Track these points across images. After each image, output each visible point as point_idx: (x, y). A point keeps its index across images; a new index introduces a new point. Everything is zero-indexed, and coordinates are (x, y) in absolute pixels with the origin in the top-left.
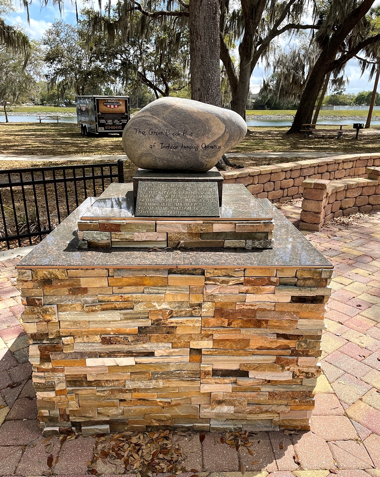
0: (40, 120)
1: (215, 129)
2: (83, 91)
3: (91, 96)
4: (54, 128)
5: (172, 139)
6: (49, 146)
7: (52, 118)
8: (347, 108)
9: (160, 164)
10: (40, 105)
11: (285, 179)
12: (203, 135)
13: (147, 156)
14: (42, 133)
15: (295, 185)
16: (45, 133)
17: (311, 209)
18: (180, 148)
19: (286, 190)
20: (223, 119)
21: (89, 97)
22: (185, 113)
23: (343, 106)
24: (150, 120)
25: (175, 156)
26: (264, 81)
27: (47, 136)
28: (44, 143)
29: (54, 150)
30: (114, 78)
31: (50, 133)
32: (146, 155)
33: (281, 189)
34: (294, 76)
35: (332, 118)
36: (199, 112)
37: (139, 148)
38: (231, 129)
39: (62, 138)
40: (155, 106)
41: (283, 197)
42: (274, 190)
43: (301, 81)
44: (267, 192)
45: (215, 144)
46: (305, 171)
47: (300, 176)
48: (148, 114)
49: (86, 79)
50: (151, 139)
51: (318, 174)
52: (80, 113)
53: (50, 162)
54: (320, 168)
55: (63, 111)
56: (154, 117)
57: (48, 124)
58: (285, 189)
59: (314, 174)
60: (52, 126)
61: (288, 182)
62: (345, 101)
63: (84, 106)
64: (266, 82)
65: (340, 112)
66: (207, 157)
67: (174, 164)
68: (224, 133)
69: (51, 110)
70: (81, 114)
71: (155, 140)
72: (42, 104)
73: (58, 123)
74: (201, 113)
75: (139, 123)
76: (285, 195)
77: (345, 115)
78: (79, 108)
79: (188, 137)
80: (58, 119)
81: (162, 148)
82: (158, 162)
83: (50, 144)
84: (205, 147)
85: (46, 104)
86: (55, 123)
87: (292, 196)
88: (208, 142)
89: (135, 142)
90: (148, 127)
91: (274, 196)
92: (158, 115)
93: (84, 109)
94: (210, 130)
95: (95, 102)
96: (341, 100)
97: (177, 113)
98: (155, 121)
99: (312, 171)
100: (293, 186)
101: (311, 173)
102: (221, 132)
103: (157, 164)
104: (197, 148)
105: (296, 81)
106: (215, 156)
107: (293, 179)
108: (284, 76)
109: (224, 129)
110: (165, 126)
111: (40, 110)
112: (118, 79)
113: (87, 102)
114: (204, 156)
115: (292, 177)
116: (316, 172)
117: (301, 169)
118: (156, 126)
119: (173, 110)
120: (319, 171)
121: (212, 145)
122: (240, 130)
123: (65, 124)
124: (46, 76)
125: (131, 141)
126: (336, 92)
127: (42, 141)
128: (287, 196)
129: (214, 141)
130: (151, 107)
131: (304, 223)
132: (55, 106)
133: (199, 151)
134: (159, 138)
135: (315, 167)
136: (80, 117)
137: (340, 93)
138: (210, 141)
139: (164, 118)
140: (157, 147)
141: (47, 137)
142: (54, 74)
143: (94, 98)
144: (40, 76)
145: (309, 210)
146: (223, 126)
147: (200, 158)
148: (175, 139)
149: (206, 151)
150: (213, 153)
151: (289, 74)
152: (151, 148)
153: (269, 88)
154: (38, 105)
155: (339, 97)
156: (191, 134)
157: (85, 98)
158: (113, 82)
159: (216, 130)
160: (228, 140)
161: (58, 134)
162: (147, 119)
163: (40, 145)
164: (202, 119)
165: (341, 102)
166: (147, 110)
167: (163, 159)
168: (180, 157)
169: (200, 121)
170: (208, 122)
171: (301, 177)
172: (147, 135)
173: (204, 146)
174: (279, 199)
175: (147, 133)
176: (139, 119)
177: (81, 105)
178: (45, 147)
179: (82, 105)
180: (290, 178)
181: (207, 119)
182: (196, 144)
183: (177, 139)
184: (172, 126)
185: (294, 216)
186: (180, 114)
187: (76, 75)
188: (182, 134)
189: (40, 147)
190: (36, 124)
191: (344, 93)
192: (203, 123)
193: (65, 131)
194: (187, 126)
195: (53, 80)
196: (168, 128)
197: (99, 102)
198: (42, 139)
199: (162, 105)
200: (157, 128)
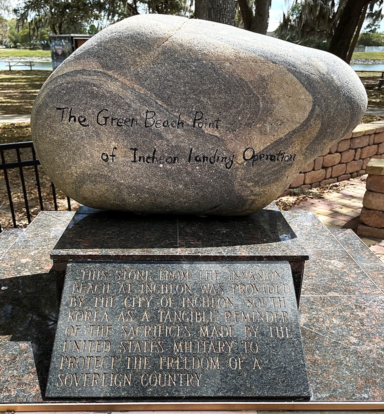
0: (10, 67)
1: (282, 108)
2: (60, 30)
3: (68, 35)
4: (25, 77)
5: (162, 138)
6: (16, 101)
7: (25, 64)
8: (381, 49)
9: (131, 200)
10: (13, 47)
11: (329, 153)
12: (249, 125)
13: (95, 182)
14: (9, 84)
15: (343, 161)
16: (14, 84)
17: (378, 207)
18: (184, 161)
19: (330, 169)
20: (308, 78)
21: (65, 37)
22: (198, 60)
23: (377, 47)
24: (97, 83)
25: (170, 182)
26: (284, 15)
27: (16, 87)
28: (10, 97)
29: (21, 106)
30: (98, 12)
31: (20, 83)
32: (95, 178)
33: (323, 168)
34: (322, 8)
35: (364, 61)
36: (238, 60)
37: (74, 160)
38: (327, 107)
39: (33, 91)
40: (111, 40)
41: (325, 179)
42: (314, 170)
43: (330, 15)
44: (304, 173)
45: (281, 149)
46: (357, 141)
47: (350, 149)
48: (93, 65)
49: (63, 13)
50: (104, 138)
51: (374, 144)
52: (55, 58)
53: (12, 124)
54: (377, 137)
55: (40, 55)
56: (110, 73)
57: (19, 72)
58: (328, 167)
59: (369, 145)
60: (24, 75)
61: (334, 158)
62: (379, 40)
63: (60, 49)
64: (286, 16)
65: (372, 54)
66: (257, 183)
67: (168, 201)
68: (308, 120)
69: (26, 54)
70: (57, 58)
71: (116, 140)
72: (16, 47)
73: (31, 70)
74: (246, 60)
75: (69, 91)
76: (328, 176)
77: (379, 58)
78: (54, 51)
79: (208, 130)
80: (31, 66)
81: (135, 161)
82: (126, 196)
83: (17, 99)
84: (253, 156)
85: (20, 46)
86: (27, 71)
87: (337, 177)
88: (260, 144)
89: (61, 144)
90: (95, 102)
91: (313, 178)
92: (120, 68)
93: (60, 52)
94: (268, 112)
95: (73, 43)
96: (374, 40)
97: (175, 61)
98: (113, 87)
99: (366, 141)
100: (339, 163)
101: (365, 144)
102: (301, 117)
103: (124, 200)
104: (230, 162)
105: (323, 15)
106: (277, 180)
107: (340, 153)
108: (310, 8)
109: (309, 108)
110: (143, 100)
111: (13, 54)
112: (103, 13)
113: (64, 44)
114: (249, 181)
115: (340, 151)
116: (372, 142)
117: (352, 138)
118: (117, 101)
119: (164, 53)
120: (376, 141)
121: (272, 152)
122: (352, 108)
123: (39, 71)
124: (15, 11)
125: (52, 142)
126: (368, 30)
127: (8, 94)
128: (331, 177)
129: (279, 142)
130: (99, 45)
131: (365, 227)
132: (30, 49)
133: (237, 168)
134: (127, 134)
135: (370, 135)
136: (55, 63)
137: (373, 31)
138: (268, 141)
139: (138, 78)
140: (121, 159)
141: (16, 89)
142: (25, 8)
143: (72, 37)
144: (9, 11)
145: (374, 208)
146: (306, 99)
147: (237, 187)
148: (170, 137)
149: (254, 169)
150: (275, 173)
151: (316, 6)
152: (106, 160)
153: (289, 23)
154: (11, 48)
155: (372, 36)
156: (216, 124)
157: (61, 38)
158: (97, 17)
159: (287, 112)
160: (317, 138)
161: (29, 85)
162: (89, 79)
163: (4, 100)
164: (248, 77)
165: (374, 42)
166: (88, 53)
167: (139, 189)
168: (186, 185)
169: (241, 84)
170: (265, 88)
171: (351, 151)
172: (93, 125)
173: (249, 154)
174: (320, 182)
175: (92, 119)
176: (69, 79)
177: (56, 47)
178: (10, 102)
179: (58, 47)
180: (336, 152)
181: (263, 79)
182: (228, 151)
183: (177, 137)
184: (162, 99)
185: (344, 211)
186: (184, 66)
187: (51, 9)
188: (190, 122)
189: (3, 102)
190: (5, 72)
191: (378, 31)
192: (250, 92)
193: (38, 81)
194: (205, 100)
195: (24, 16)
196: (151, 105)
197: (78, 42)
198: (9, 91)
199: (132, 37)
200: (119, 106)
